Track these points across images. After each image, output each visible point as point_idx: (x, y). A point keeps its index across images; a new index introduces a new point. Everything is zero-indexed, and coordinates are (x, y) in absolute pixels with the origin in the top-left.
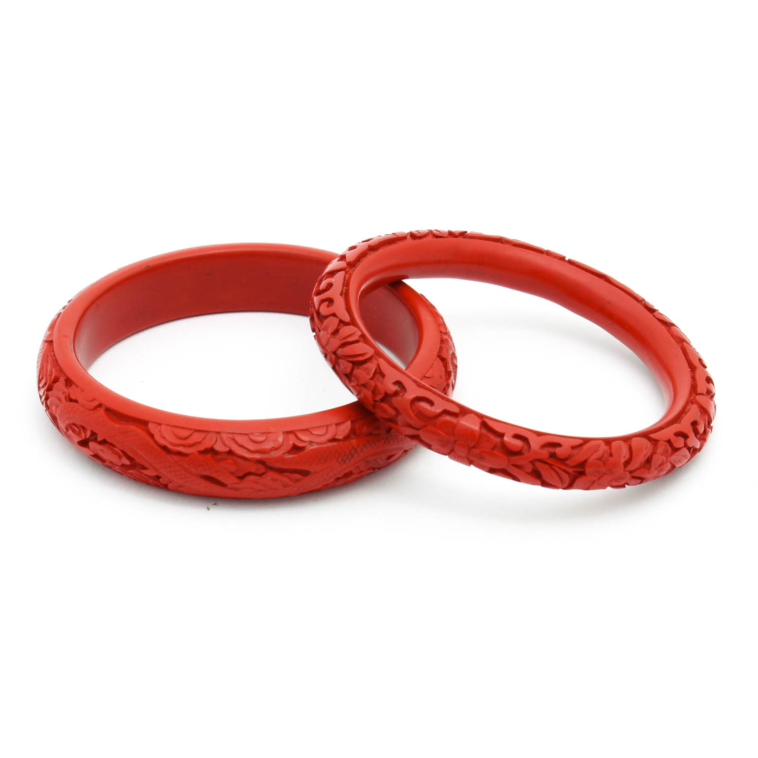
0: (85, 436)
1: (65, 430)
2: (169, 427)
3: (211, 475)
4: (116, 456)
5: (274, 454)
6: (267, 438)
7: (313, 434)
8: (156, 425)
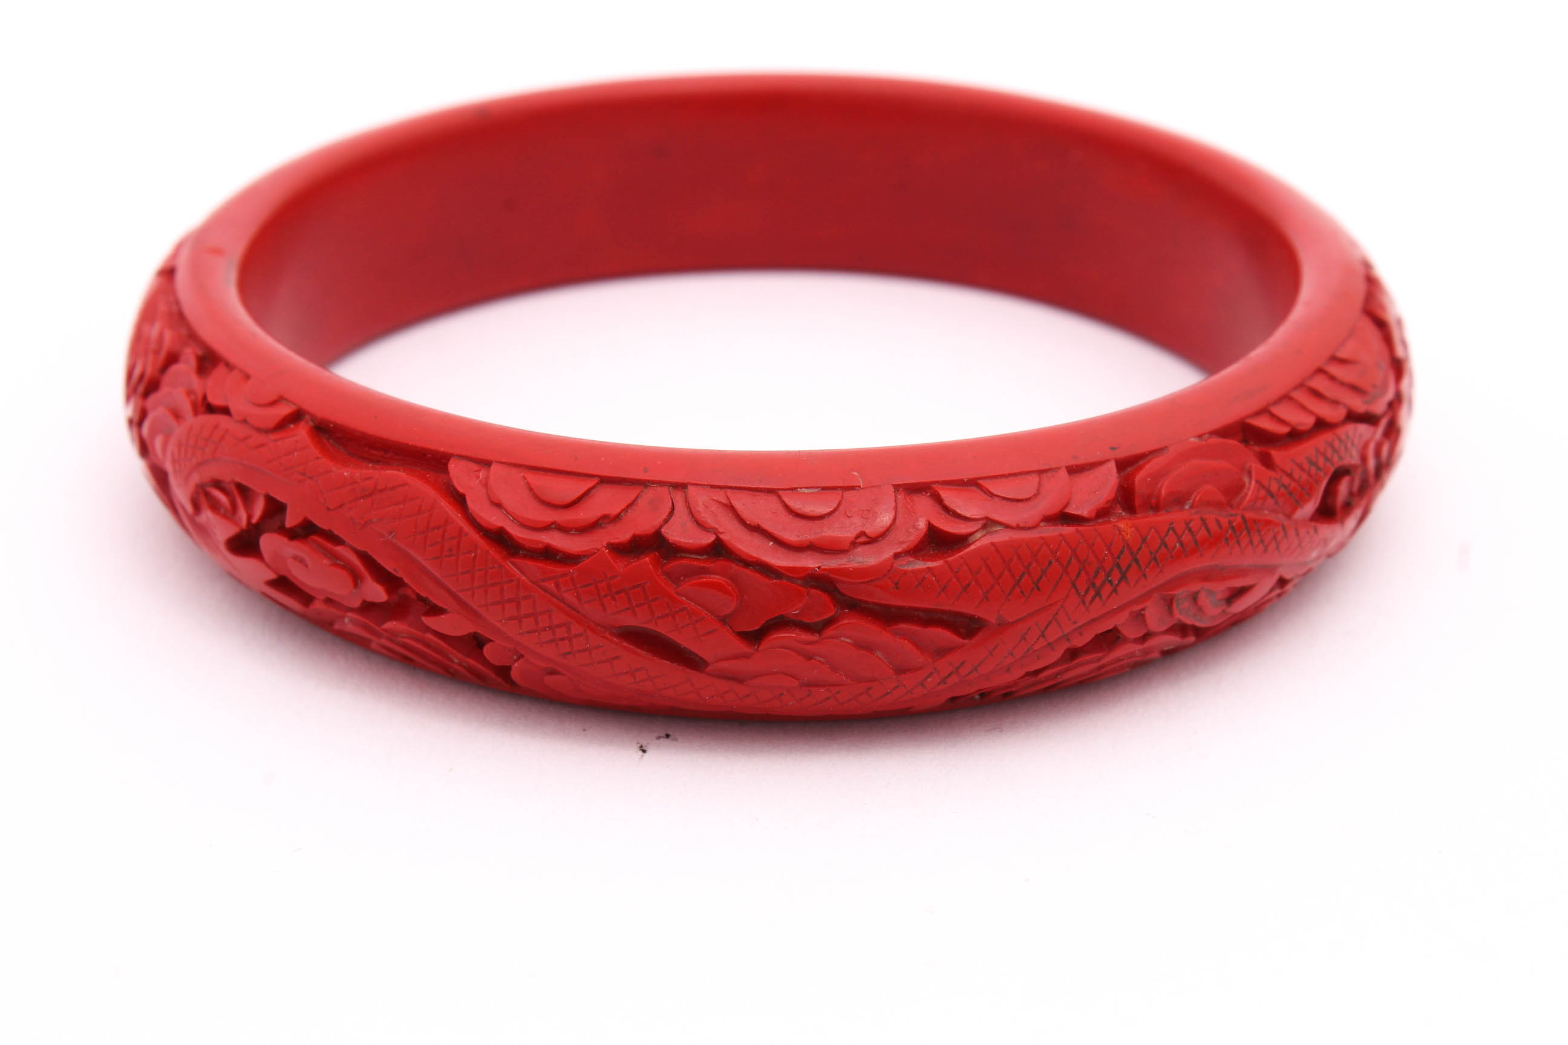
0: (249, 517)
1: (189, 508)
2: (514, 471)
3: (651, 626)
4: (345, 574)
5: (865, 558)
6: (839, 505)
7: (992, 495)
8: (475, 467)
